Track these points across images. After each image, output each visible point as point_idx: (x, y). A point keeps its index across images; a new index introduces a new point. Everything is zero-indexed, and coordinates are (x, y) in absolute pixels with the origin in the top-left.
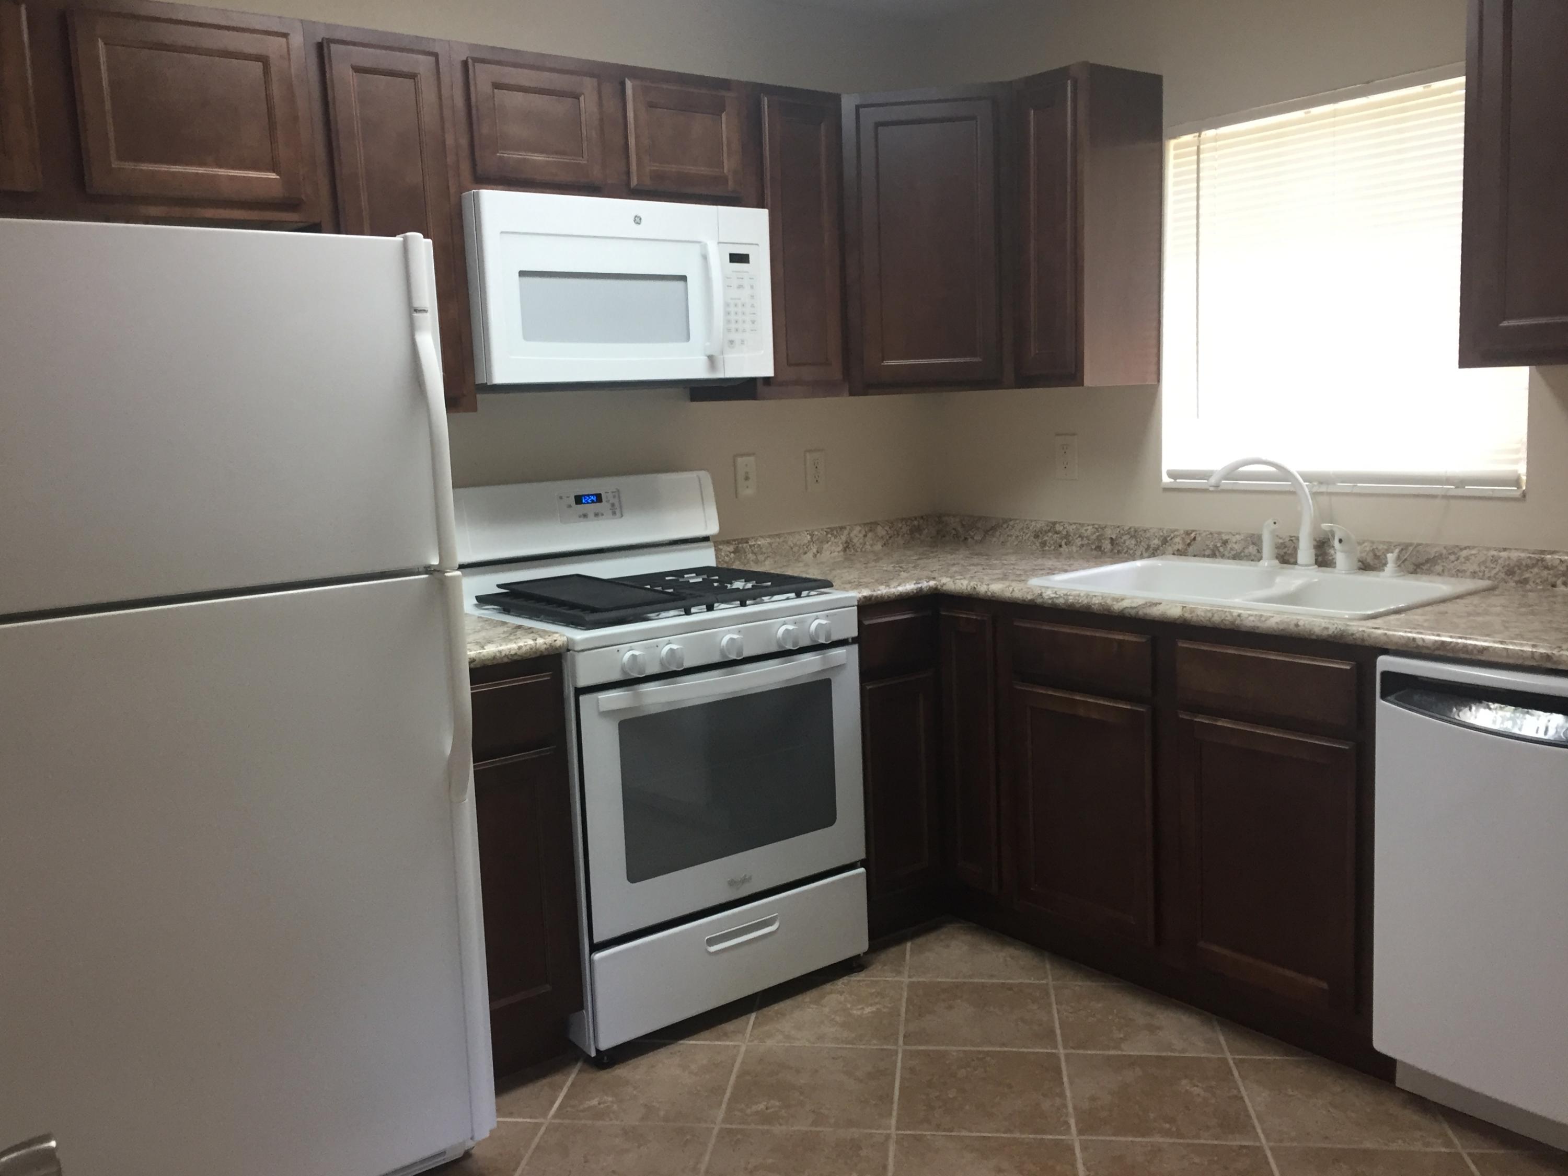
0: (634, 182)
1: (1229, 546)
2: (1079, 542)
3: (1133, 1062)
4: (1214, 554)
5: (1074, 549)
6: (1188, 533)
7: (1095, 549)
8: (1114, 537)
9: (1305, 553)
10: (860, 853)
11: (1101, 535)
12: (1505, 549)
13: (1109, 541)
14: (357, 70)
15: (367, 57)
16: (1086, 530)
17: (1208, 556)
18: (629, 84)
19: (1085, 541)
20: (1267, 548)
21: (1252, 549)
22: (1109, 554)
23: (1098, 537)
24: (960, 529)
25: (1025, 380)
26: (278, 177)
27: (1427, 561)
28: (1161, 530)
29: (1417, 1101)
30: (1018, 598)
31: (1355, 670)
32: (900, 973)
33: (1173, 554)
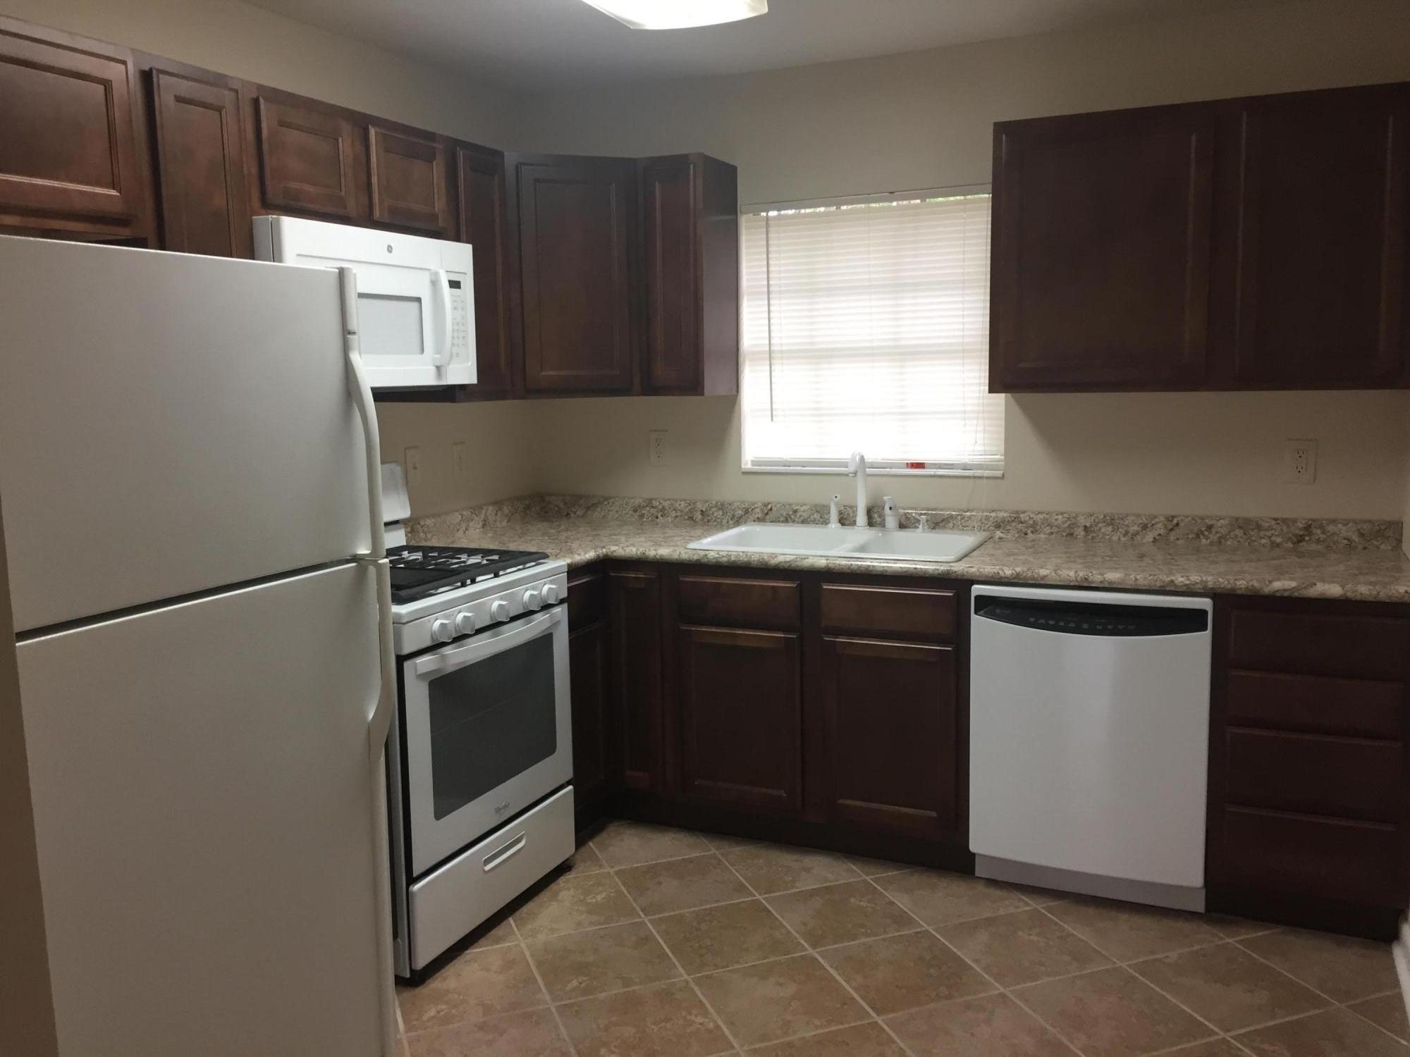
0: (377, 214)
1: (798, 514)
2: (673, 514)
3: (813, 893)
4: (786, 520)
5: (669, 519)
6: (766, 505)
7: (688, 519)
8: (704, 509)
9: (861, 518)
10: (569, 774)
11: (694, 508)
12: (993, 511)
13: (700, 513)
14: (179, 99)
15: (185, 88)
16: (680, 505)
17: (782, 522)
18: (372, 131)
19: (679, 514)
20: (834, 516)
21: (817, 516)
22: (700, 523)
23: (690, 510)
24: (562, 505)
25: (650, 389)
26: (118, 194)
27: (943, 521)
28: (743, 502)
29: (992, 882)
30: (686, 560)
31: (957, 596)
32: (601, 866)
33: (754, 521)
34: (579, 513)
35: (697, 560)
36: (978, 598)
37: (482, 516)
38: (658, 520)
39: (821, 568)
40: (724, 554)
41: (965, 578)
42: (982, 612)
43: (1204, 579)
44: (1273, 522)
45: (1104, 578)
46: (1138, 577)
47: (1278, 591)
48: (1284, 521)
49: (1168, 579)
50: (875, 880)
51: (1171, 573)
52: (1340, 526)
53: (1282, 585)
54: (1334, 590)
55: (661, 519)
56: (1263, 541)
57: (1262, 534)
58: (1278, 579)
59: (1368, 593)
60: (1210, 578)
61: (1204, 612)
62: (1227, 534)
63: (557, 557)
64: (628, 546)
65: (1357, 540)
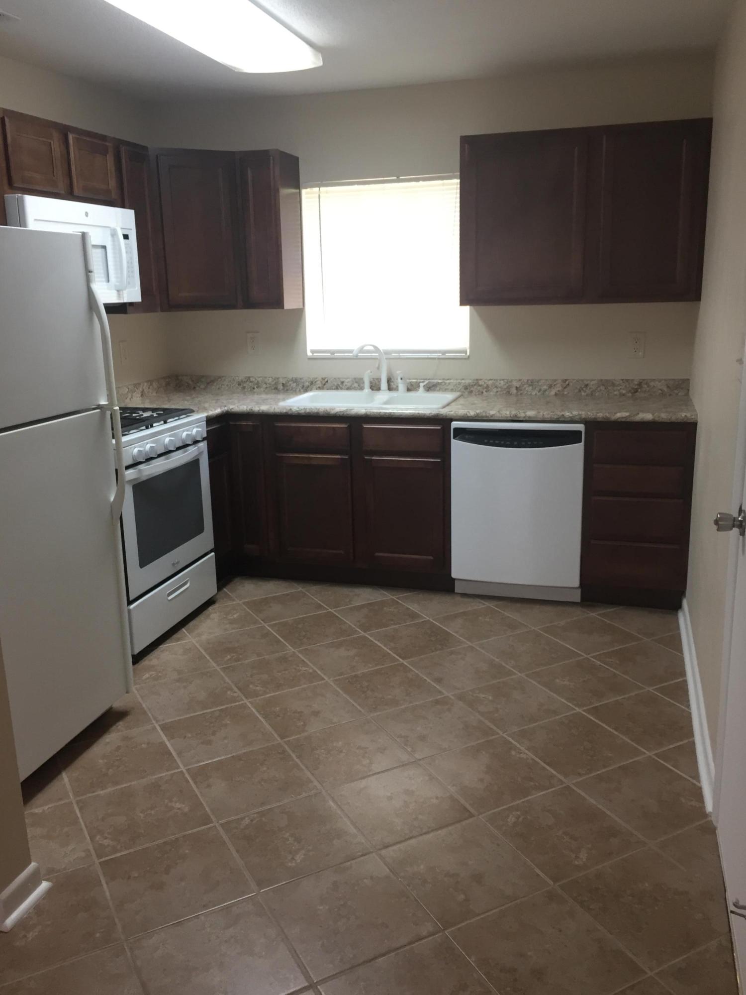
0: (76, 192)
1: (344, 384)
2: (264, 386)
4: (337, 388)
5: (262, 389)
6: (323, 379)
7: (274, 389)
8: (284, 382)
9: (384, 385)
10: (211, 545)
11: (278, 382)
12: (463, 379)
13: (282, 385)
16: (268, 380)
17: (334, 389)
18: (71, 137)
19: (268, 385)
20: (367, 385)
21: (356, 385)
22: (282, 391)
23: (275, 383)
24: (190, 382)
25: (249, 304)
27: (433, 386)
28: (309, 378)
29: (464, 595)
30: (278, 413)
31: (443, 429)
32: (234, 600)
33: (317, 389)
34: (202, 387)
35: (285, 413)
36: (455, 429)
37: (141, 389)
38: (255, 390)
39: (362, 415)
40: (302, 408)
41: (448, 417)
42: (457, 438)
43: (580, 413)
44: (621, 381)
45: (526, 415)
46: (545, 414)
47: (619, 418)
48: (627, 380)
49: (561, 414)
50: (398, 598)
51: (563, 410)
52: (657, 382)
53: (621, 415)
54: (648, 417)
55: (256, 390)
56: (615, 393)
57: (615, 388)
58: (620, 412)
59: (665, 417)
60: (583, 413)
61: (580, 432)
62: (596, 389)
63: (198, 412)
64: (241, 405)
65: (666, 390)
